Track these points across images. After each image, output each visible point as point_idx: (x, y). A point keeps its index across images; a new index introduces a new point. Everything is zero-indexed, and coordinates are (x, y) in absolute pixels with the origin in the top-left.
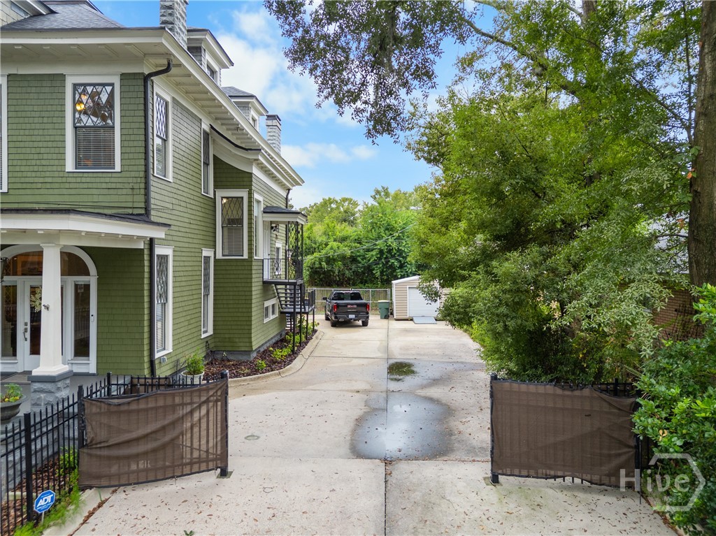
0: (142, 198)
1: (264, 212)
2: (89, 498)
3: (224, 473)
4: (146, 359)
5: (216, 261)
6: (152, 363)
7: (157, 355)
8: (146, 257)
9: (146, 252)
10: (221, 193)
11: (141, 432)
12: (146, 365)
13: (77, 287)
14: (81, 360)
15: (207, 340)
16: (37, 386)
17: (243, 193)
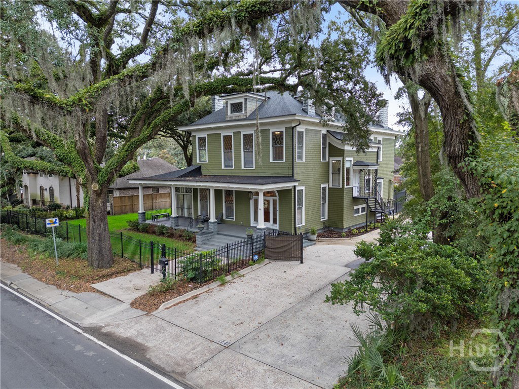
0: (291, 171)
1: (353, 165)
2: (267, 261)
3: (302, 262)
4: (293, 227)
5: (329, 188)
6: (295, 228)
7: (297, 226)
8: (293, 191)
9: (293, 190)
10: (331, 159)
11: (278, 246)
12: (293, 229)
13: (274, 200)
14: (275, 225)
15: (324, 222)
16: (258, 231)
17: (340, 159)
